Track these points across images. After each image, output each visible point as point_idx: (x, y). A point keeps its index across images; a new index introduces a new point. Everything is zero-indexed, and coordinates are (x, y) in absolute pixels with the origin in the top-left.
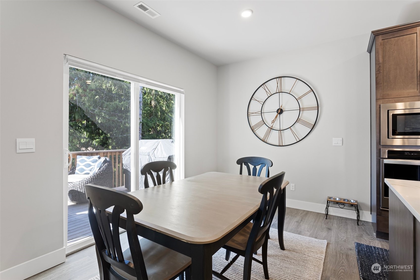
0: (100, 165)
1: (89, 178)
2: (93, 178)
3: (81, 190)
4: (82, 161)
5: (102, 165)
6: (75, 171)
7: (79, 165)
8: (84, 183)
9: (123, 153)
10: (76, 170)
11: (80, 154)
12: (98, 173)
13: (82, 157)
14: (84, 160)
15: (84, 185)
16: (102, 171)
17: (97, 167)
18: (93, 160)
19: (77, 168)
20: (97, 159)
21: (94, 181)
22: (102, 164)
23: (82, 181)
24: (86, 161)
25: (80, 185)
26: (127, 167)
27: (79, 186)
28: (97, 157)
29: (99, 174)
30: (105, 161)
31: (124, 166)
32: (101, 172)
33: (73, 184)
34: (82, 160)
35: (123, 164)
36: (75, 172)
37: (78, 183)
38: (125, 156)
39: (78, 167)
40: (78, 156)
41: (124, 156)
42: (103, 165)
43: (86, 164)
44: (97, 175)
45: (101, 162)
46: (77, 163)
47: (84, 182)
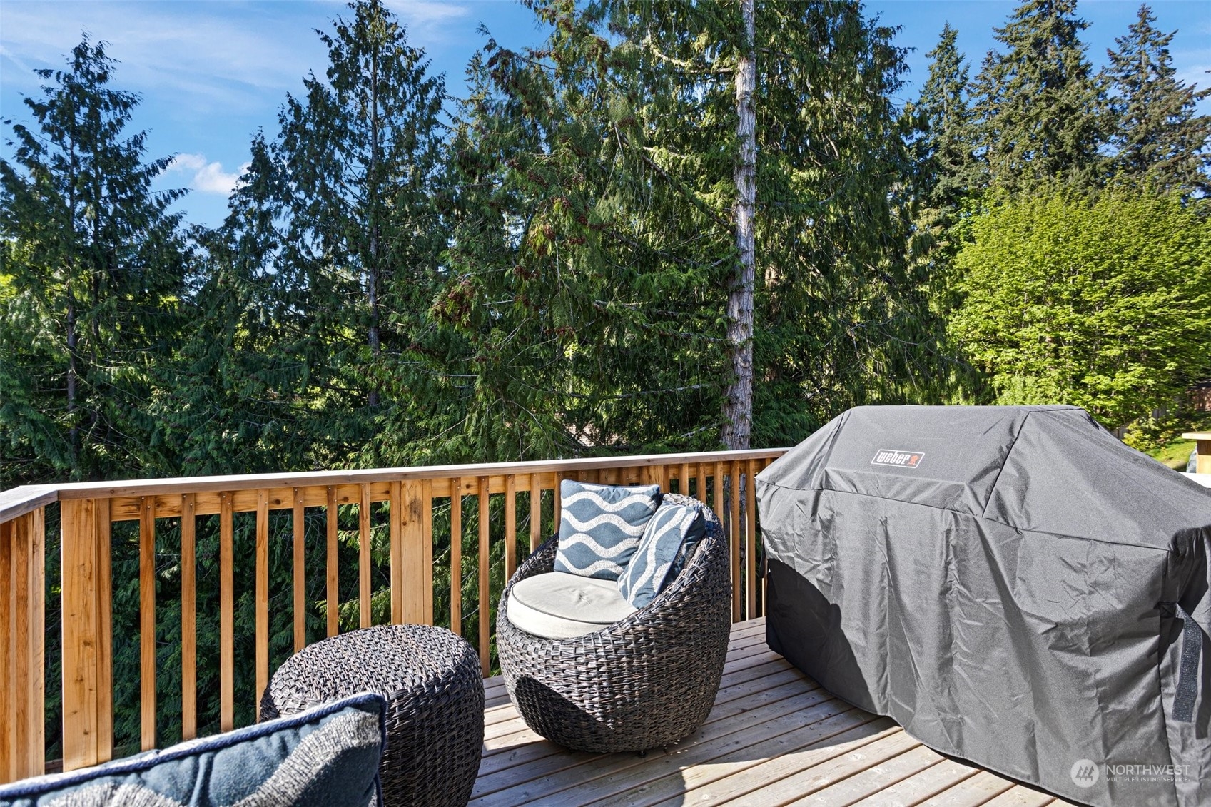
0: (675, 551)
1: (627, 633)
2: (646, 631)
3: (587, 696)
4: (585, 510)
5: (684, 552)
6: (555, 552)
7: (573, 531)
8: (598, 657)
9: (764, 476)
10: (559, 553)
11: (573, 474)
12: (668, 604)
13: (584, 490)
14: (592, 503)
15: (598, 669)
16: (688, 592)
17: (660, 560)
18: (632, 506)
19: (563, 545)
20: (648, 505)
21: (649, 654)
22: (685, 545)
23: (591, 646)
24: (600, 512)
25: (582, 668)
26: (791, 554)
27: (572, 672)
28: (648, 493)
29: (673, 606)
30: (698, 530)
31: (771, 542)
32: (686, 598)
33: (548, 652)
34: (585, 503)
35: (758, 529)
36: (553, 559)
37: (570, 651)
38: (773, 489)
39: (567, 537)
40: (566, 484)
41: (767, 490)
42: (688, 547)
43: (599, 527)
44: (665, 618)
45: (678, 528)
46: (562, 516)
47: (601, 652)
